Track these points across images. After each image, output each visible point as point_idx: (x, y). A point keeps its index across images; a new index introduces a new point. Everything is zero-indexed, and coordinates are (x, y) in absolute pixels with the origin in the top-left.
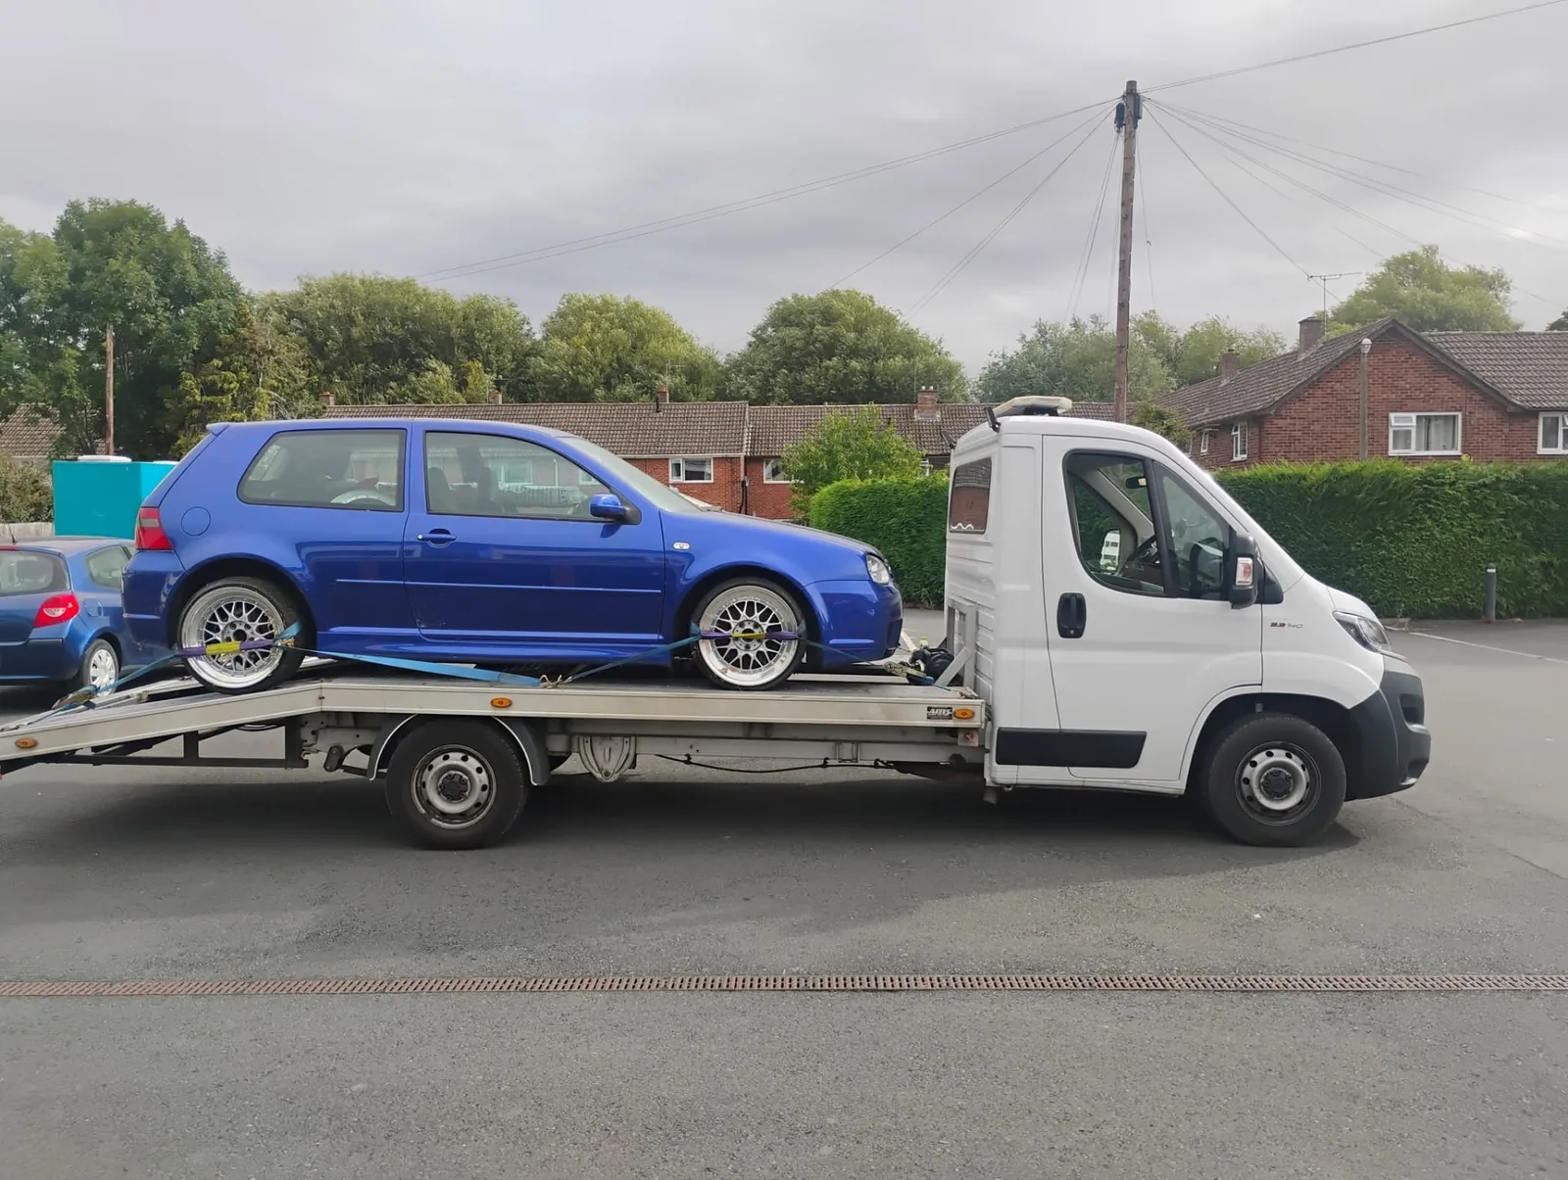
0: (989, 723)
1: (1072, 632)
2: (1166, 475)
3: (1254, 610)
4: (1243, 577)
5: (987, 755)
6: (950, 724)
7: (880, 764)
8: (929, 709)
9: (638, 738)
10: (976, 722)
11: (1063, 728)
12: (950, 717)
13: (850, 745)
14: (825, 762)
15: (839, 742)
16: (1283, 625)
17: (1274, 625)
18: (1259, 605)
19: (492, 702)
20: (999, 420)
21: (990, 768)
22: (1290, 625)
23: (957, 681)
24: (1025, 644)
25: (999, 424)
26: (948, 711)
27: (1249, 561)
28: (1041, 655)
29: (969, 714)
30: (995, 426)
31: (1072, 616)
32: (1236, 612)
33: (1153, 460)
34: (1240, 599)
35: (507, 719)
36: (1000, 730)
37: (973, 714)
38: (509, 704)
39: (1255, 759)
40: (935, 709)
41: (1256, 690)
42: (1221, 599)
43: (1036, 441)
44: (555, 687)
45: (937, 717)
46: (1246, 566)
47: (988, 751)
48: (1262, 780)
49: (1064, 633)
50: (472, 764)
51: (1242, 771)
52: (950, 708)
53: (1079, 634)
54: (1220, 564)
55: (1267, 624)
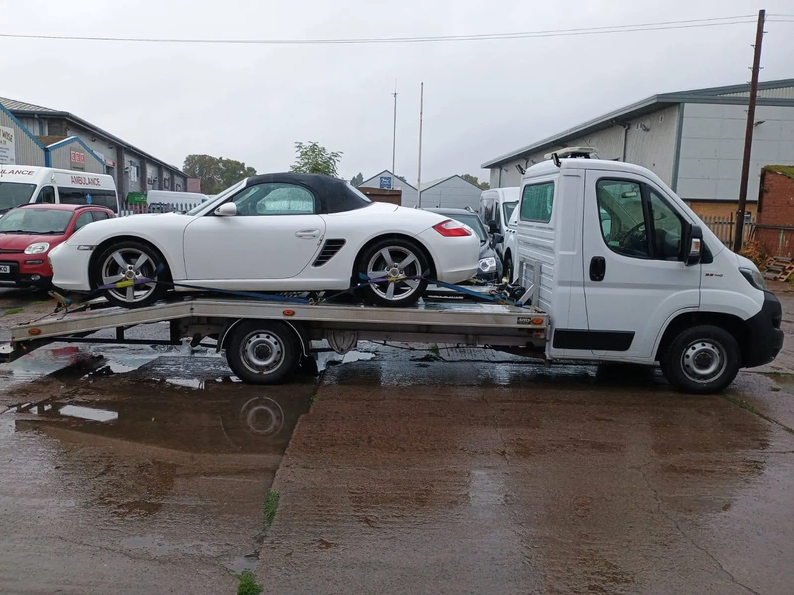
0: (549, 326)
1: (597, 278)
2: (652, 192)
3: (697, 267)
4: (694, 250)
5: (547, 343)
6: (530, 326)
7: (487, 347)
8: (519, 318)
9: (359, 331)
10: (543, 326)
11: (590, 329)
12: (529, 323)
14: (458, 345)
15: (466, 335)
16: (712, 275)
17: (707, 275)
18: (701, 264)
19: (284, 312)
20: (560, 160)
21: (549, 350)
22: (715, 275)
23: (529, 302)
24: (571, 284)
25: (560, 163)
26: (528, 319)
27: (698, 240)
28: (580, 290)
29: (540, 322)
30: (558, 164)
31: (598, 269)
32: (688, 268)
33: (645, 184)
34: (691, 261)
35: (291, 321)
36: (556, 330)
37: (542, 322)
38: (293, 314)
39: (695, 346)
40: (522, 318)
41: (696, 310)
42: (679, 261)
43: (581, 173)
44: (317, 304)
45: (523, 323)
46: (696, 243)
47: (548, 341)
48: (696, 358)
49: (593, 278)
50: (272, 340)
51: (686, 351)
52: (530, 318)
53: (601, 279)
54: (679, 241)
55: (704, 274)
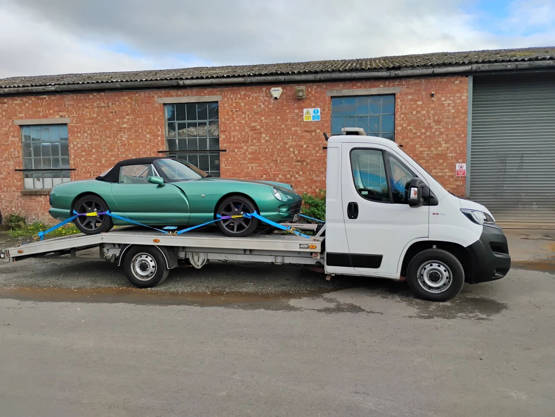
1: (353, 217)
2: (390, 156)
3: (426, 208)
4: (413, 193)
5: (325, 262)
6: (309, 250)
8: (300, 245)
9: (208, 253)
10: (318, 250)
11: (351, 253)
13: (280, 257)
15: (276, 256)
16: (438, 214)
17: (434, 214)
18: (428, 206)
21: (326, 268)
22: (440, 214)
24: (336, 221)
26: (307, 246)
27: (418, 188)
28: (341, 225)
29: (314, 247)
31: (353, 211)
33: (386, 151)
34: (414, 204)
36: (327, 253)
37: (316, 247)
39: (433, 264)
40: (302, 245)
41: (427, 239)
43: (340, 145)
46: (415, 191)
48: (428, 275)
49: (350, 217)
52: (308, 245)
53: (355, 217)
55: (431, 214)
